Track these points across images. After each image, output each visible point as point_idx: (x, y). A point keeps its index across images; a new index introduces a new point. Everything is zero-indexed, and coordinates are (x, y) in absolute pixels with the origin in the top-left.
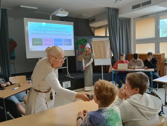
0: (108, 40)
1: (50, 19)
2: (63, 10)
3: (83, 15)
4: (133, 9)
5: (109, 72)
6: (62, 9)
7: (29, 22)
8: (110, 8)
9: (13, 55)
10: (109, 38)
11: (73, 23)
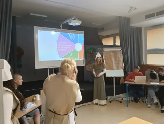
0: (120, 50)
1: (61, 28)
2: (76, 19)
3: (93, 24)
4: (146, 18)
5: (120, 84)
6: (74, 18)
7: (39, 30)
9: (20, 63)
10: (121, 48)
11: (84, 32)
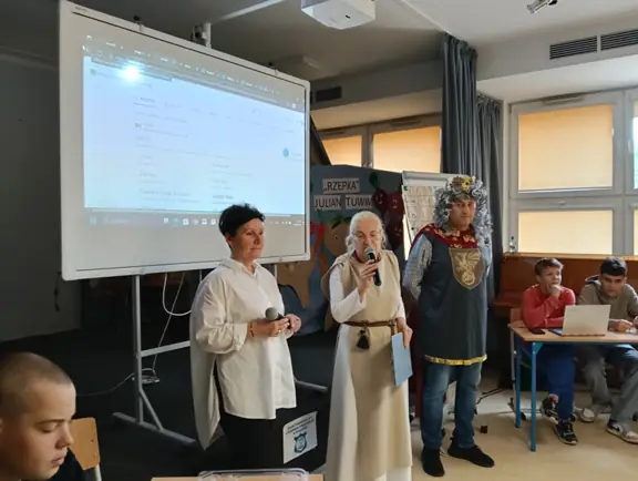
1: (202, 42)
4: (552, 58)
8: (458, 41)
11: (307, 85)
